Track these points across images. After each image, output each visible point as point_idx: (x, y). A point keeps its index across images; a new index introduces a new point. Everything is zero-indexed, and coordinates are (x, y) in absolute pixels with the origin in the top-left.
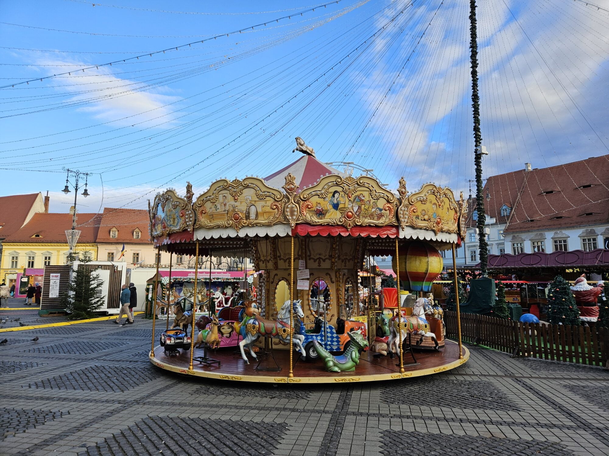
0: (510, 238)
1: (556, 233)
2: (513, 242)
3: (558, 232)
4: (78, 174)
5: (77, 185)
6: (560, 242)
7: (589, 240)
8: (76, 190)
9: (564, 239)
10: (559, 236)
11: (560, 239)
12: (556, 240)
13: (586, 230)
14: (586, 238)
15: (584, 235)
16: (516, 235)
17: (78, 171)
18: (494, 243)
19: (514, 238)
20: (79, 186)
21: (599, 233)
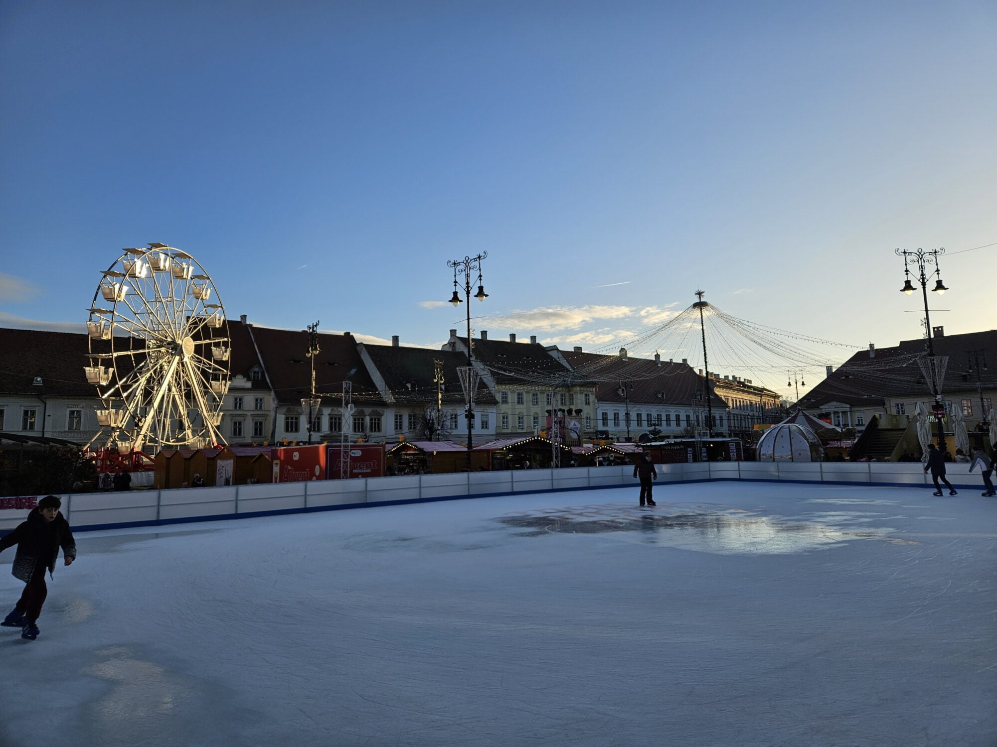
0: (284, 410)
1: (332, 410)
2: (287, 416)
3: (335, 408)
4: (920, 255)
5: (923, 275)
6: (335, 419)
7: (359, 419)
8: (924, 284)
9: (339, 416)
10: (335, 413)
11: (335, 416)
12: (332, 416)
13: (358, 410)
14: (357, 417)
15: (356, 414)
16: (292, 407)
17: (920, 251)
18: (249, 413)
19: (288, 410)
20: (927, 276)
21: (367, 414)
